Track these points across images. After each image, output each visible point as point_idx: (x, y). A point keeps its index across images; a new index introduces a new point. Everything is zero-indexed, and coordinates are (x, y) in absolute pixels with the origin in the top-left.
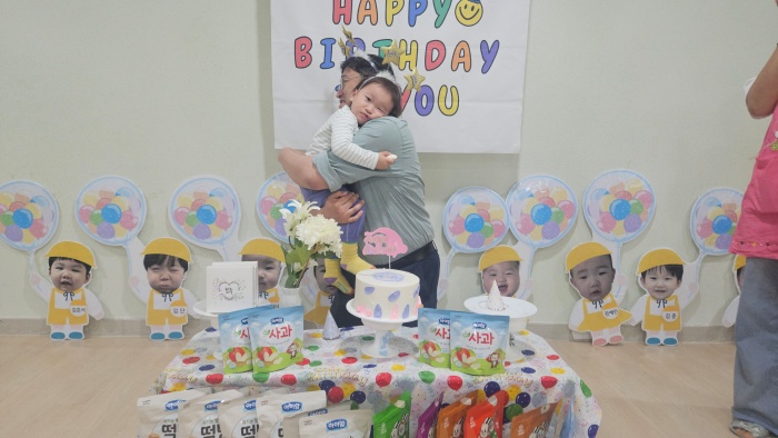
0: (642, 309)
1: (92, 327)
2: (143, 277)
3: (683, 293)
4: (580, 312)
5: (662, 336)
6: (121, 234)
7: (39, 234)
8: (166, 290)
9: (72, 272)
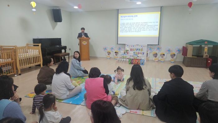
0: (160, 58)
1: (110, 58)
2: (115, 54)
3: (165, 57)
4: (154, 58)
5: (162, 61)
6: (113, 50)
7: (107, 50)
8: (116, 55)
9: (109, 53)
